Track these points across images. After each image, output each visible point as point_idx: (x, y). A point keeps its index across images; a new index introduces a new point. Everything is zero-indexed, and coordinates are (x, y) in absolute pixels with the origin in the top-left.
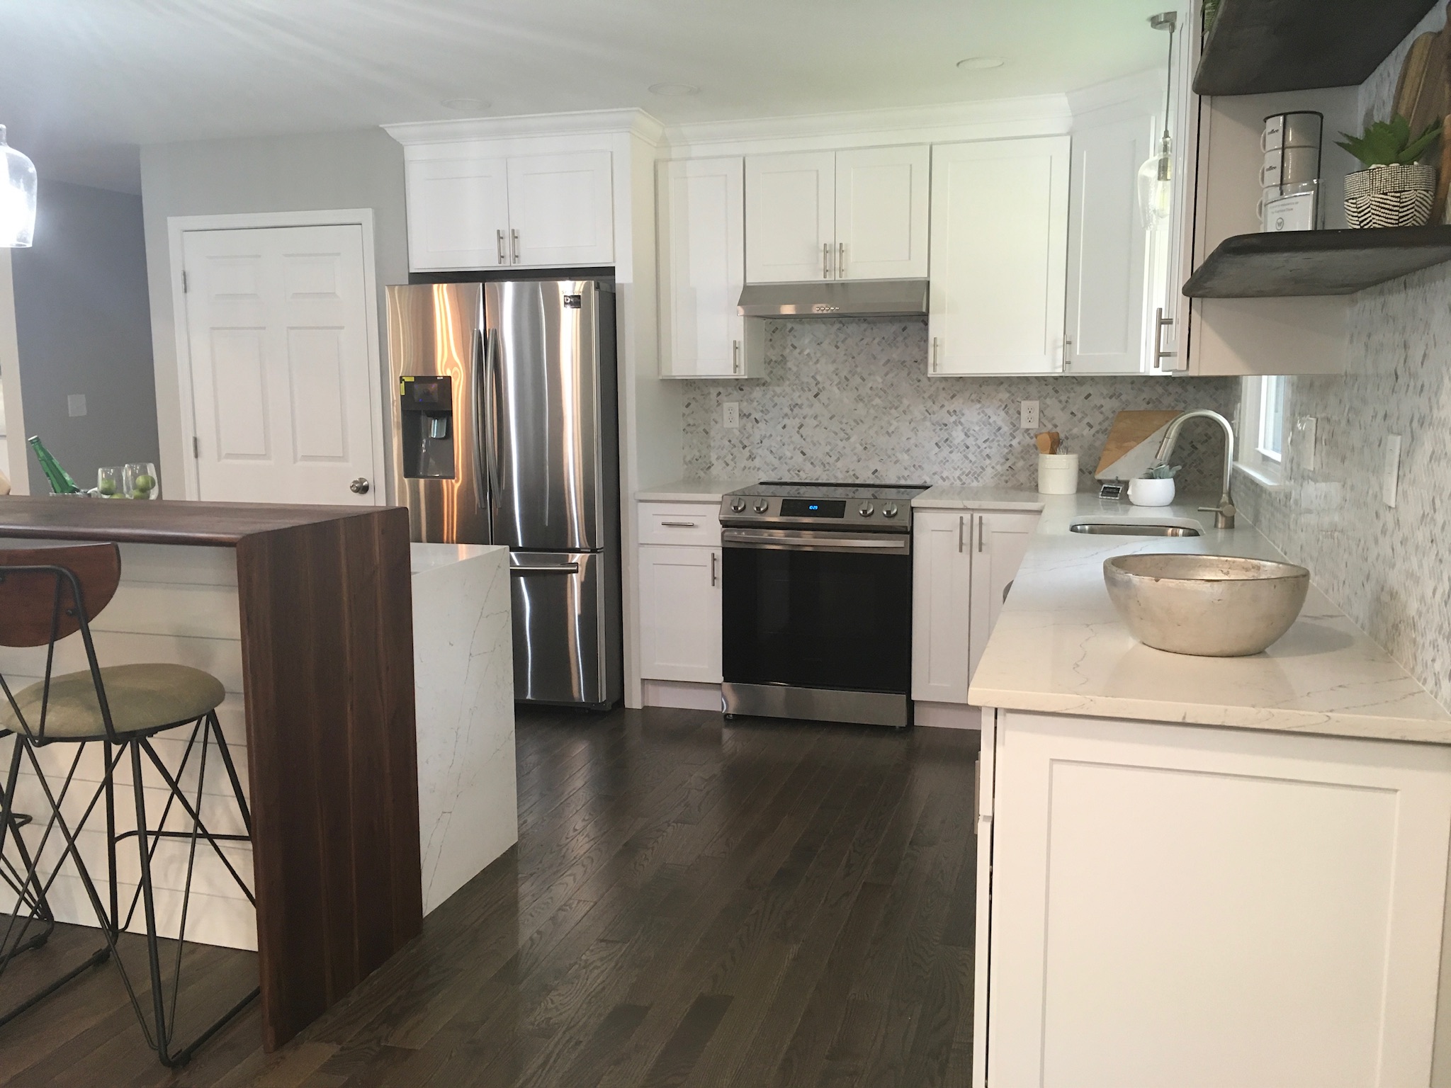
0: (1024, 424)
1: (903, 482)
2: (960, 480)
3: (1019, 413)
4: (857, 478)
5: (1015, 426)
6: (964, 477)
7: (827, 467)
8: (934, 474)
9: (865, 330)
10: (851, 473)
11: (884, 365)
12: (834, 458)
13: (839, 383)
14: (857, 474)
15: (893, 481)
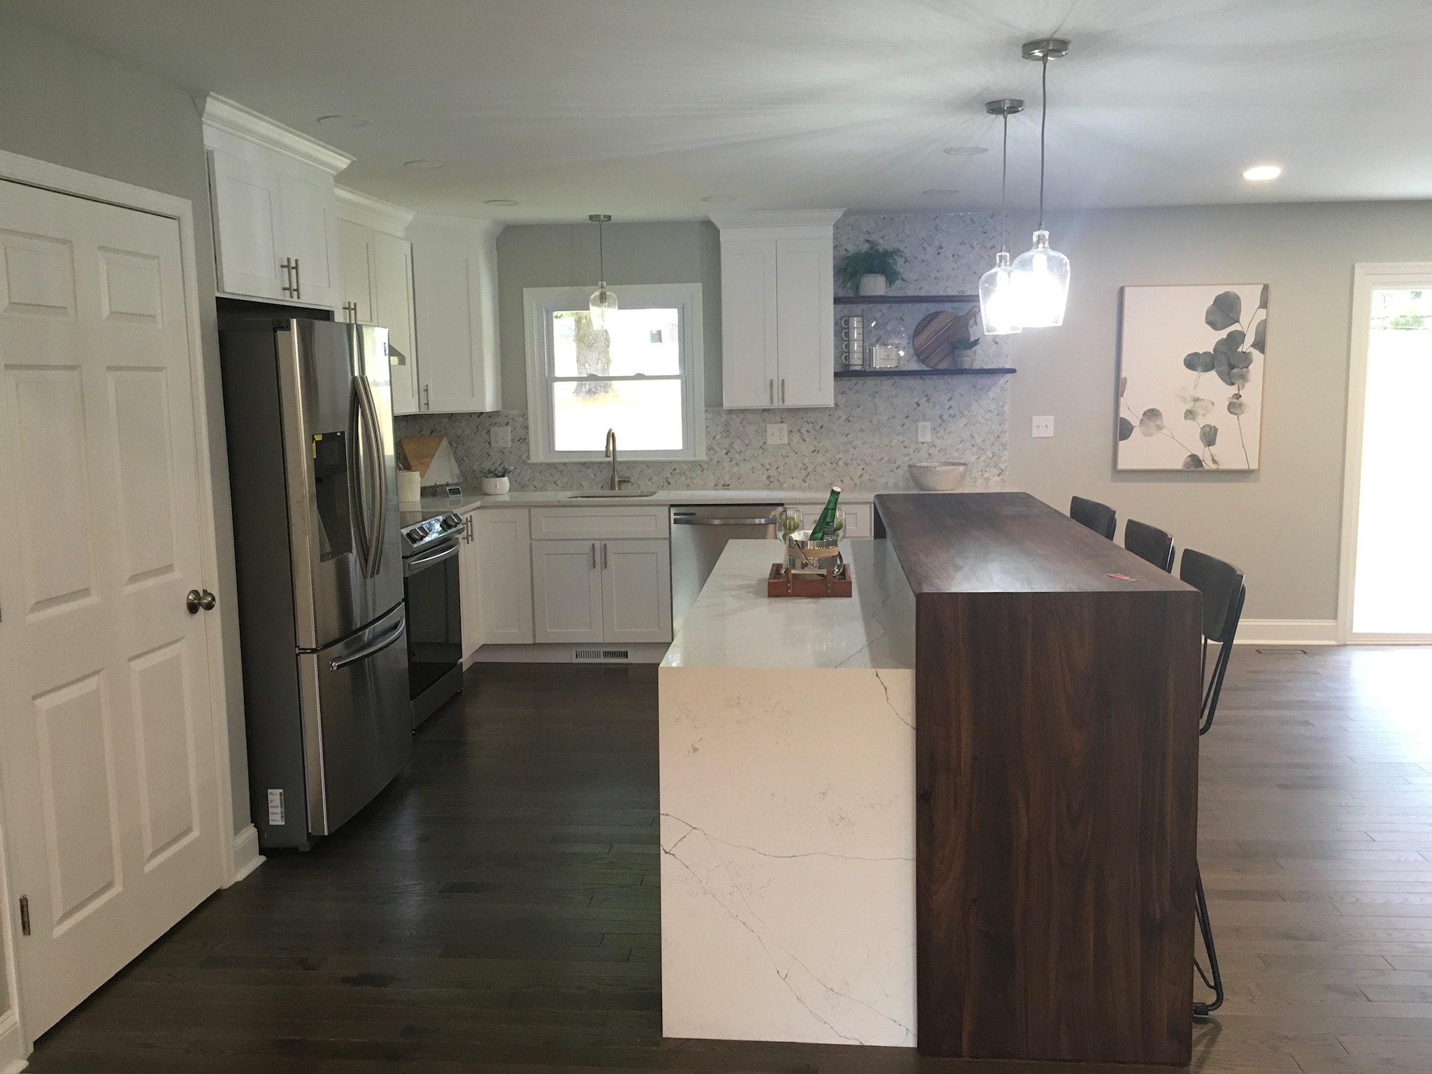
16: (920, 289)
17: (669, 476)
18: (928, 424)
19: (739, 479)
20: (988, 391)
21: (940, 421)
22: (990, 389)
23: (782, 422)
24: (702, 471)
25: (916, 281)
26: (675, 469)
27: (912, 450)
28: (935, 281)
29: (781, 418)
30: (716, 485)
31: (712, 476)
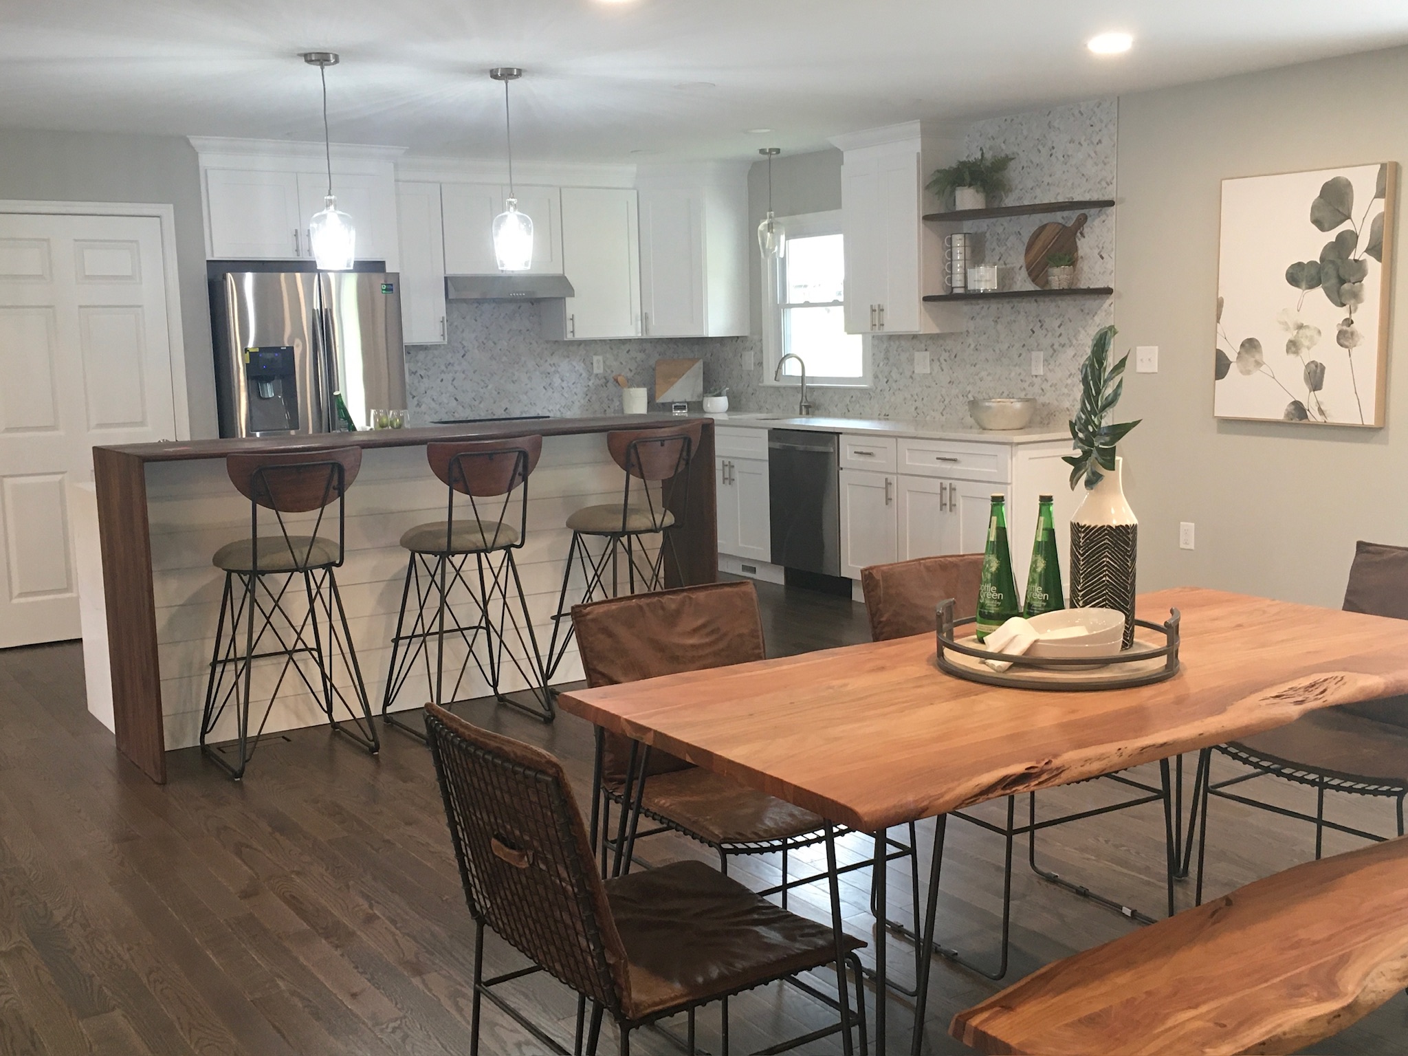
0: (596, 371)
1: (524, 415)
2: (560, 411)
3: (592, 364)
4: (494, 415)
5: (590, 373)
6: (562, 409)
7: (473, 408)
8: (544, 408)
9: (494, 308)
10: (490, 412)
11: (508, 332)
12: (478, 402)
13: (478, 347)
14: (494, 413)
15: (518, 415)
16: (1035, 198)
17: (849, 403)
18: (1041, 354)
19: (895, 409)
20: (1094, 316)
21: (1051, 351)
22: (1096, 313)
23: (926, 350)
24: (870, 399)
25: (1032, 189)
26: (852, 397)
27: (1028, 383)
28: (1048, 187)
29: (926, 346)
30: (879, 415)
31: (877, 406)
